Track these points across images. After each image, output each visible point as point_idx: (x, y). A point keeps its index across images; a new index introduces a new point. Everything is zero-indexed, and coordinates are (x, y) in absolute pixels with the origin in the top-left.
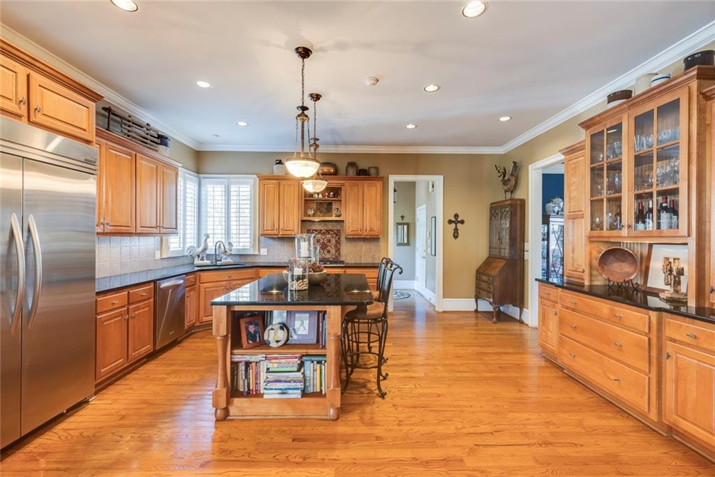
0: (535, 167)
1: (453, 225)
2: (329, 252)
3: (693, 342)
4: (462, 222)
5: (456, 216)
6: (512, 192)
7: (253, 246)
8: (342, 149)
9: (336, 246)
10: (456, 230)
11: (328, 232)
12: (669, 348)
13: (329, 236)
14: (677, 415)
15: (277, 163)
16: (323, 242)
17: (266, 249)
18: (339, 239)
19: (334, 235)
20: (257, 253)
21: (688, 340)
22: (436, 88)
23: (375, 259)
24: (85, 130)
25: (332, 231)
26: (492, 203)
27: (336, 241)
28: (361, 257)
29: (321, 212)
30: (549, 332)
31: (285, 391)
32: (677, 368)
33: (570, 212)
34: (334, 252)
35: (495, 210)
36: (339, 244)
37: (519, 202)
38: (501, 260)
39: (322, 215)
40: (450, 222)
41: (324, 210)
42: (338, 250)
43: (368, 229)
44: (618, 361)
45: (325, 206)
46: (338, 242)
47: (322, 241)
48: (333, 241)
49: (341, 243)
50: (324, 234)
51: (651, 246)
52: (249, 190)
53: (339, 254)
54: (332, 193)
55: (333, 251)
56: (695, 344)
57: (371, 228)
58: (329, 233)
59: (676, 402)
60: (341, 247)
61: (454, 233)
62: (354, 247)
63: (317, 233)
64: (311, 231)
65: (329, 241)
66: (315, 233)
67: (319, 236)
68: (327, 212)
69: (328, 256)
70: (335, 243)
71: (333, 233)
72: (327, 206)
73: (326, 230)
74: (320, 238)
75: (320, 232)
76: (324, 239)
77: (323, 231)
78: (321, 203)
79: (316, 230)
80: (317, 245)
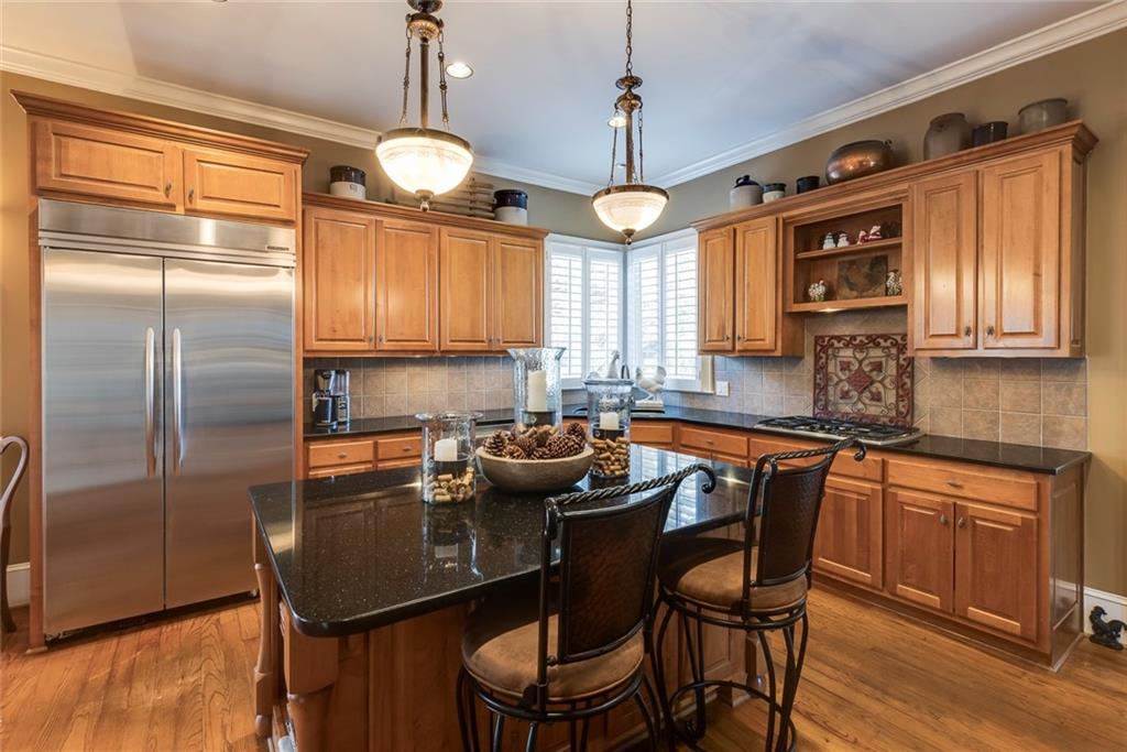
2: (877, 398)
7: (701, 376)
8: (885, 101)
9: (900, 385)
11: (873, 340)
13: (876, 353)
17: (726, 383)
19: (894, 351)
20: (710, 391)
23: (1059, 434)
24: (278, 206)
25: (886, 337)
27: (900, 368)
29: (852, 287)
34: (893, 400)
36: (912, 376)
39: (855, 293)
41: (860, 281)
42: (906, 394)
45: (865, 270)
46: (907, 373)
47: (855, 367)
48: (891, 369)
49: (918, 375)
50: (861, 347)
53: (911, 407)
54: (874, 229)
55: (890, 397)
58: (877, 345)
60: (918, 387)
62: (966, 387)
63: (841, 345)
64: (827, 339)
65: (878, 367)
66: (836, 344)
67: (848, 353)
68: (872, 286)
69: (874, 410)
70: (894, 372)
71: (888, 344)
72: (871, 269)
73: (868, 337)
74: (851, 359)
75: (850, 342)
76: (860, 362)
77: (859, 339)
78: (852, 263)
79: (839, 338)
80: (843, 377)
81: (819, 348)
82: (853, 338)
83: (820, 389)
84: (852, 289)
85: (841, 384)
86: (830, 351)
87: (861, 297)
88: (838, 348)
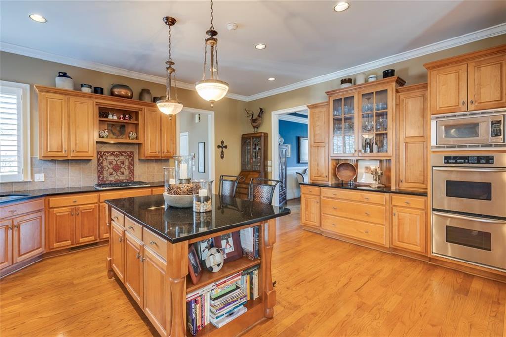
0: (276, 114)
1: (221, 148)
2: (123, 173)
3: (408, 205)
4: (226, 147)
5: (222, 142)
6: (257, 128)
7: (24, 171)
9: (129, 168)
10: (222, 152)
11: (121, 153)
12: (395, 210)
13: (122, 158)
14: (399, 242)
15: (60, 76)
16: (117, 164)
17: (43, 174)
18: (133, 160)
19: (128, 157)
20: (29, 179)
21: (405, 205)
22: (264, 46)
25: (125, 153)
26: (243, 135)
27: (130, 163)
28: (154, 177)
30: (312, 214)
31: (231, 313)
32: (399, 219)
33: (315, 143)
35: (245, 140)
36: (133, 165)
37: (263, 134)
38: (255, 173)
39: (115, 136)
40: (219, 146)
41: (117, 132)
42: (132, 172)
43: (165, 152)
44: (367, 222)
45: (118, 128)
46: (132, 164)
47: (114, 163)
48: (127, 163)
49: (135, 165)
50: (117, 156)
51: (357, 161)
52: (15, 101)
53: (133, 175)
54: (127, 116)
55: (127, 173)
56: (408, 206)
57: (167, 151)
58: (122, 155)
59: (399, 235)
60: (135, 169)
61: (221, 155)
62: (147, 168)
63: (109, 155)
64: (103, 153)
65: (123, 163)
66: (107, 155)
67: (112, 158)
68: (121, 134)
69: (121, 178)
70: (128, 164)
71: (126, 155)
72: (120, 129)
73: (119, 152)
74: (113, 160)
75: (112, 154)
76: (116, 161)
77: (116, 153)
78: (113, 125)
79: (108, 153)
80: (110, 167)
81: (99, 156)
82: (114, 152)
83: (100, 172)
84: (114, 135)
85: (109, 170)
86: (104, 157)
87: (118, 138)
88: (108, 156)
